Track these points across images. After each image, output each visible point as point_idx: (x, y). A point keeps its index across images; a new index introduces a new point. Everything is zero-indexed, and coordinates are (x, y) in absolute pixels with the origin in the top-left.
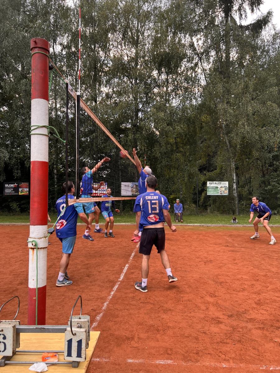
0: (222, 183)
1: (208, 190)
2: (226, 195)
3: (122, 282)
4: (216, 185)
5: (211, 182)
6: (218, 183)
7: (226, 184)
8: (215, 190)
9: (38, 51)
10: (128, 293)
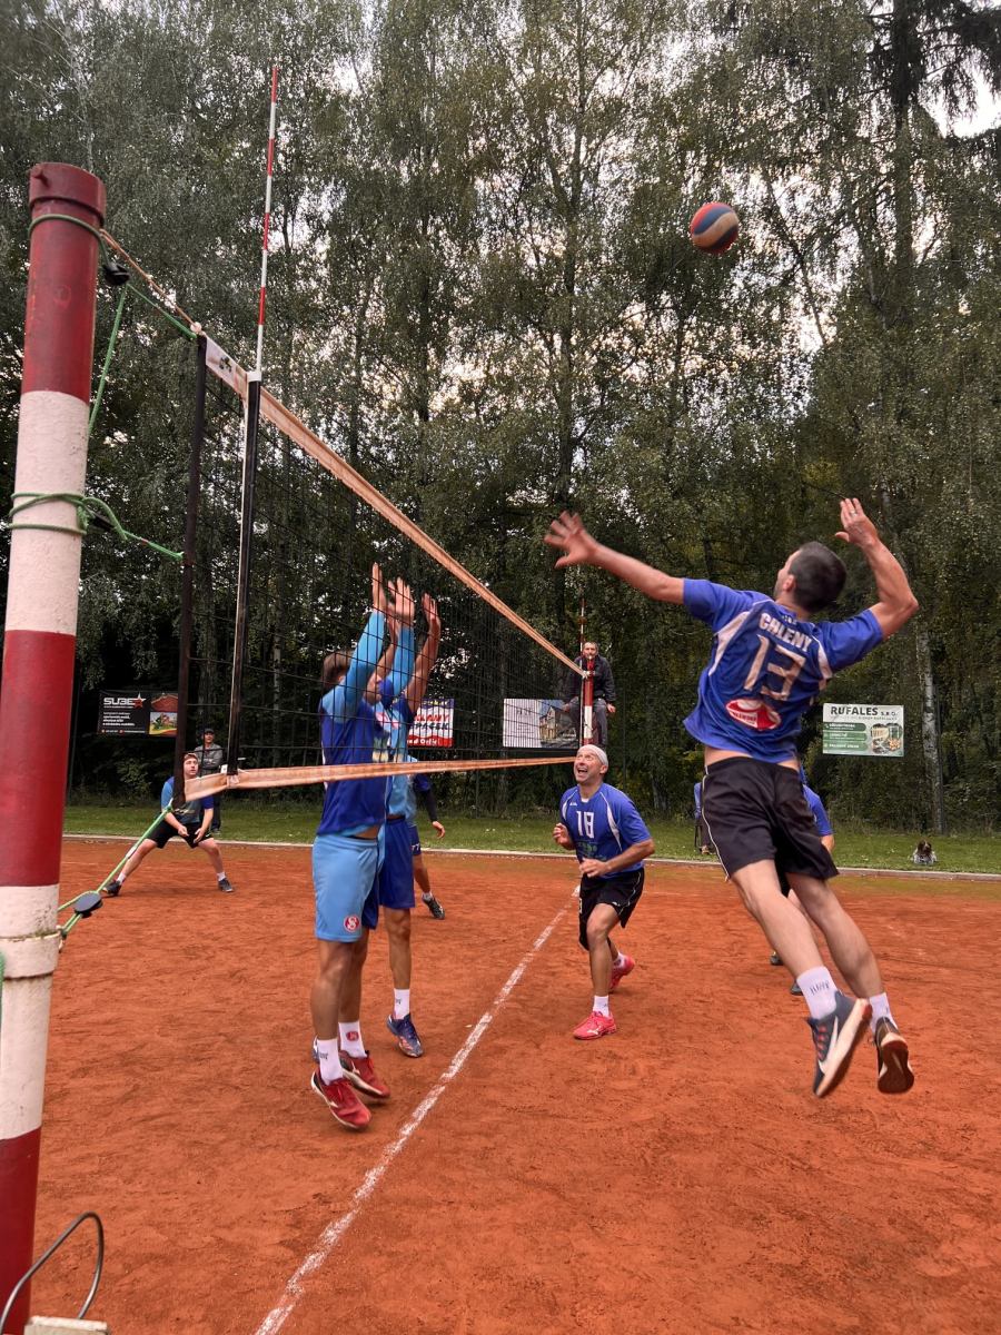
0: (881, 709)
1: (825, 735)
2: (896, 754)
3: (453, 1086)
4: (857, 719)
5: (837, 706)
6: (864, 711)
7: (897, 714)
8: (854, 736)
9: (53, 212)
10: (466, 1133)
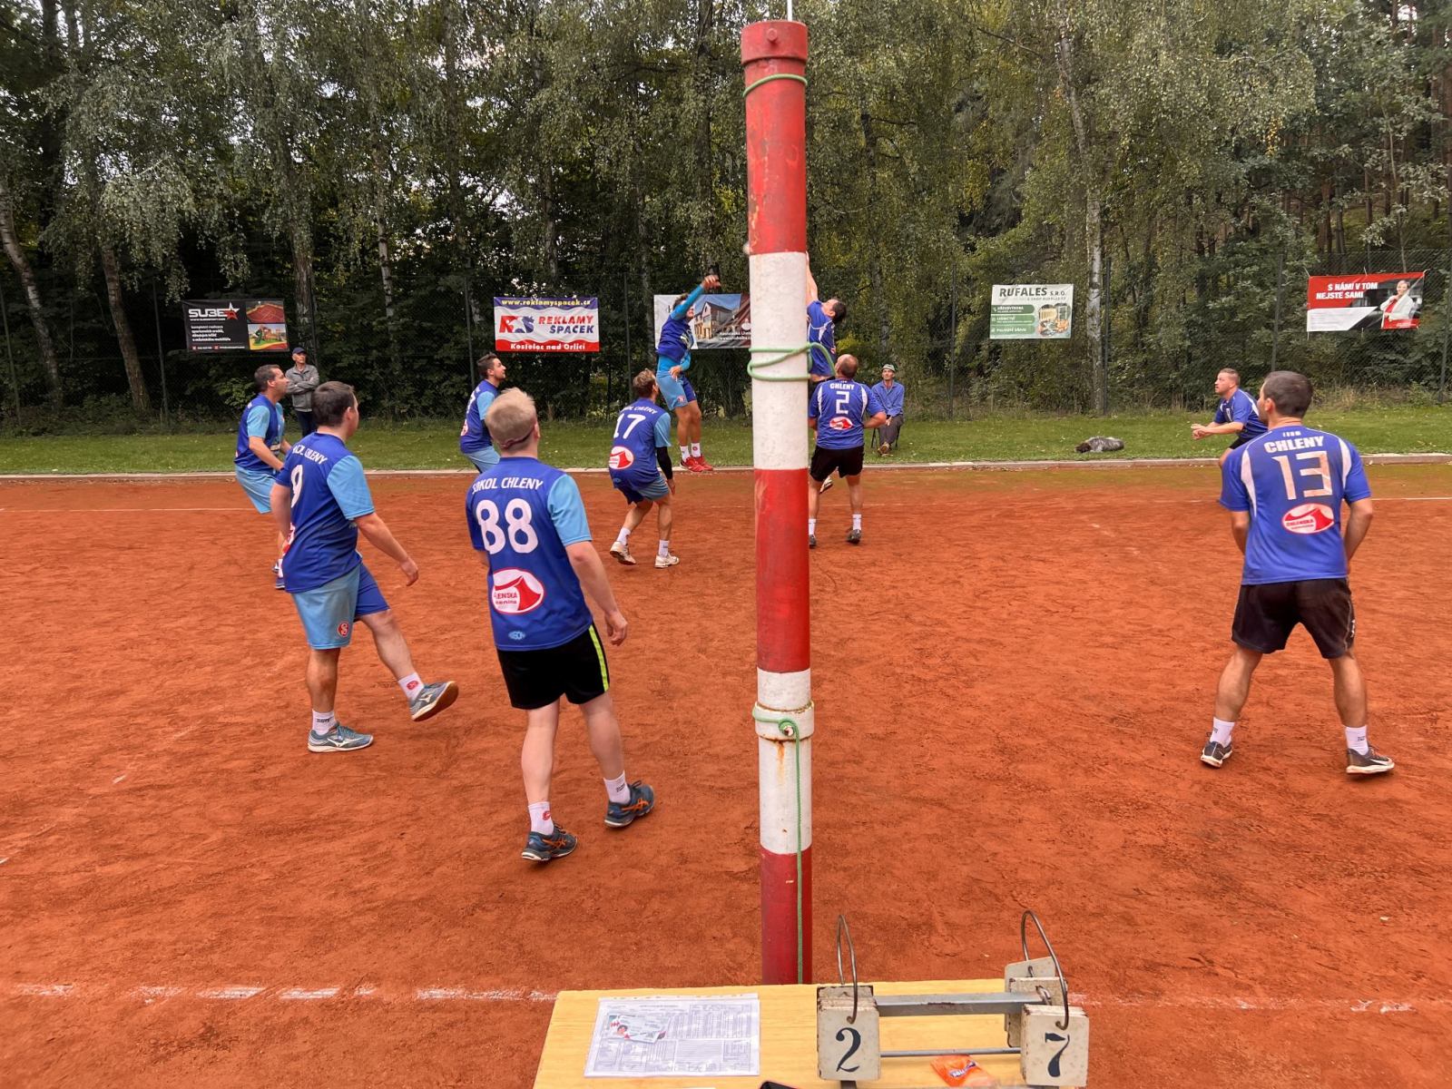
0: (1051, 288)
1: (993, 320)
2: (1063, 336)
4: (1025, 300)
5: (1007, 287)
6: (1034, 292)
7: (1065, 293)
8: (1022, 318)
